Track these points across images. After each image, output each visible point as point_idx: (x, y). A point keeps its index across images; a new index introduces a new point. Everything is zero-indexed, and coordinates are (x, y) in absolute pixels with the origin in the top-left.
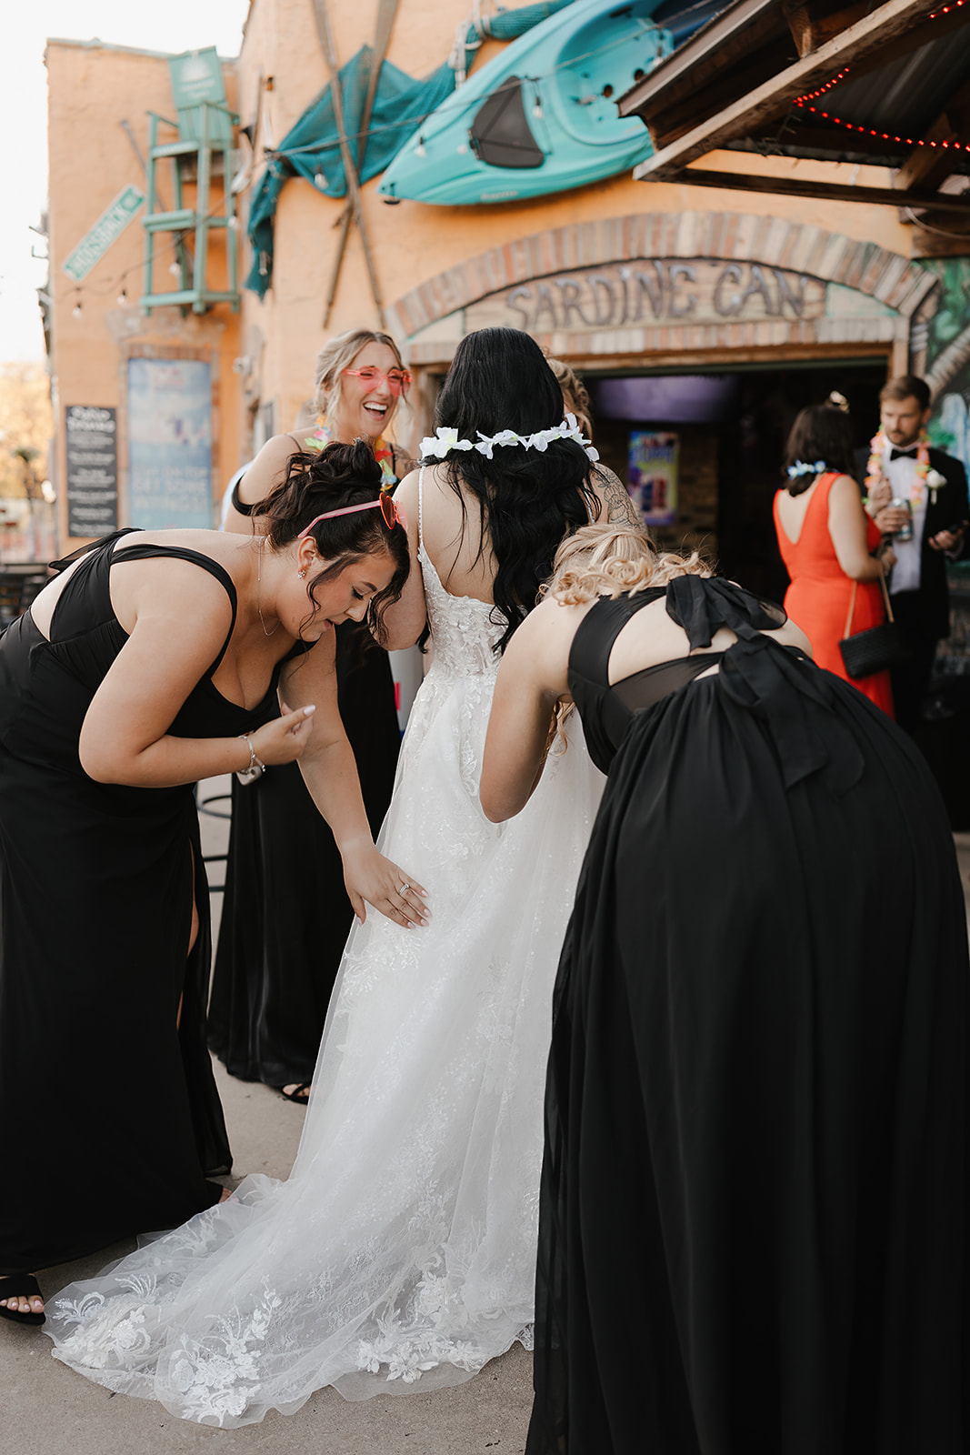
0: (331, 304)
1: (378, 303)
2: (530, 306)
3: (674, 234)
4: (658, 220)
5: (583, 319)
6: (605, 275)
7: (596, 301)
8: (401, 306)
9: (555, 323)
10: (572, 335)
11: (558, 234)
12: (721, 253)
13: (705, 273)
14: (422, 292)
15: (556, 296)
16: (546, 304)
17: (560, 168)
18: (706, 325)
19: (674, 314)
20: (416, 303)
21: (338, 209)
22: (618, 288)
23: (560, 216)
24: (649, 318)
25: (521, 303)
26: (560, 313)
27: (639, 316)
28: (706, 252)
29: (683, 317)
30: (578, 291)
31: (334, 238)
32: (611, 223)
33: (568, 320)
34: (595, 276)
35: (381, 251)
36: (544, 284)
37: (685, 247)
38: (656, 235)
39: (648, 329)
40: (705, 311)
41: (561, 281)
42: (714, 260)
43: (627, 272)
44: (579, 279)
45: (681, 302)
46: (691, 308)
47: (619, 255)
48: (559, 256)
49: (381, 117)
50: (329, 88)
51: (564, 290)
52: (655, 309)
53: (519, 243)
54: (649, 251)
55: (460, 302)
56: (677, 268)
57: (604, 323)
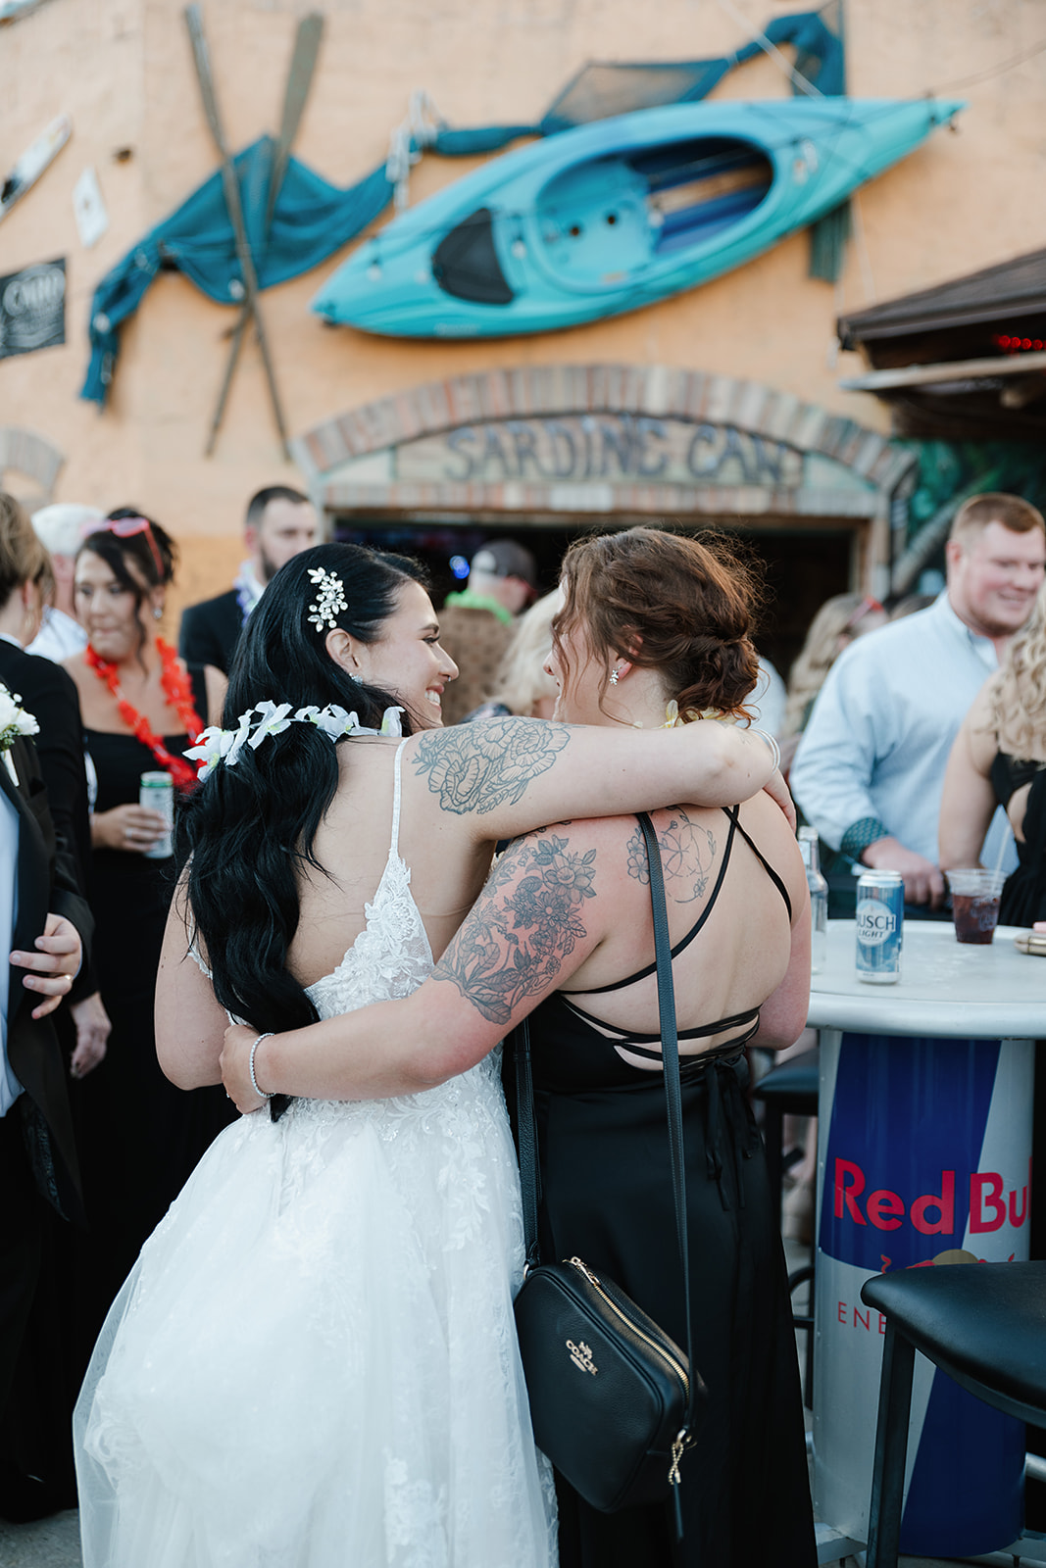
0: (217, 426)
1: (281, 428)
2: (476, 450)
3: (642, 389)
4: (624, 372)
5: (541, 471)
6: (567, 425)
7: (554, 452)
8: (313, 440)
9: (507, 473)
10: (528, 488)
11: (509, 376)
12: (696, 411)
13: (678, 436)
14: (342, 425)
15: (507, 442)
16: (495, 449)
17: (526, 310)
18: (681, 487)
19: (643, 472)
20: (332, 438)
21: (227, 318)
22: (579, 440)
23: (511, 357)
24: (615, 473)
25: (466, 447)
26: (512, 461)
27: (604, 471)
28: (679, 408)
29: (655, 476)
30: (533, 440)
31: (218, 354)
32: (572, 370)
33: (521, 471)
34: (552, 425)
35: (285, 371)
36: (494, 429)
37: (656, 400)
38: (623, 390)
39: (616, 488)
40: (677, 471)
41: (514, 426)
42: (686, 419)
43: (591, 424)
44: (535, 427)
45: (651, 460)
46: (662, 467)
47: (580, 402)
48: (511, 398)
49: (291, 219)
50: (218, 177)
51: (516, 436)
52: (624, 463)
53: (463, 381)
54: (616, 403)
55: (389, 437)
56: (645, 426)
57: (564, 476)
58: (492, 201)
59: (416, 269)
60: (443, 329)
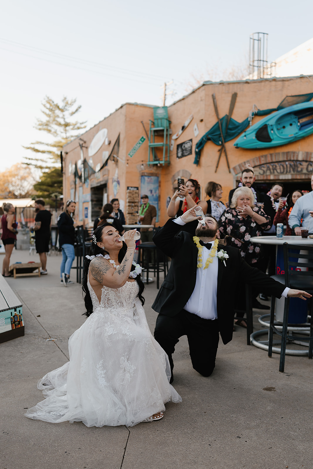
0: (217, 167)
1: (229, 167)
2: (265, 169)
3: (298, 156)
4: (294, 153)
5: (277, 172)
6: (282, 163)
7: (280, 169)
8: (234, 169)
9: (271, 173)
10: (275, 175)
11: (271, 155)
12: (308, 160)
13: (305, 164)
14: (239, 166)
15: (271, 167)
16: (268, 169)
17: (274, 143)
18: (305, 174)
19: (298, 171)
20: (238, 168)
21: (219, 148)
22: (285, 166)
23: (272, 151)
24: (292, 172)
25: (263, 168)
26: (272, 171)
27: (290, 172)
28: (305, 159)
29: (300, 172)
30: (276, 166)
31: (218, 154)
32: (283, 153)
33: (274, 172)
34: (279, 164)
35: (229, 157)
36: (268, 165)
37: (300, 158)
38: (294, 156)
39: (292, 175)
40: (305, 171)
41: (272, 164)
42: (306, 161)
43: (287, 163)
44: (276, 164)
45: (299, 169)
46: (302, 170)
47: (285, 159)
48: (272, 159)
49: (231, 129)
50: (218, 123)
51: (273, 166)
52: (294, 170)
53: (262, 156)
54: (292, 159)
56: (298, 163)
57: (282, 173)
58: (267, 123)
59: (253, 136)
60: (258, 147)
